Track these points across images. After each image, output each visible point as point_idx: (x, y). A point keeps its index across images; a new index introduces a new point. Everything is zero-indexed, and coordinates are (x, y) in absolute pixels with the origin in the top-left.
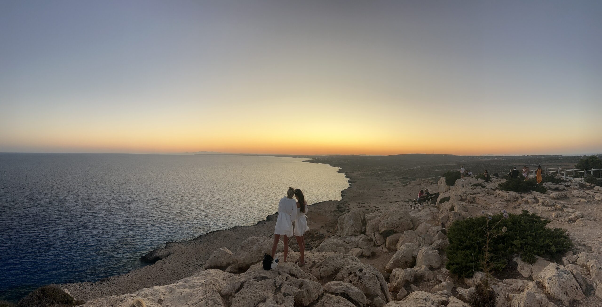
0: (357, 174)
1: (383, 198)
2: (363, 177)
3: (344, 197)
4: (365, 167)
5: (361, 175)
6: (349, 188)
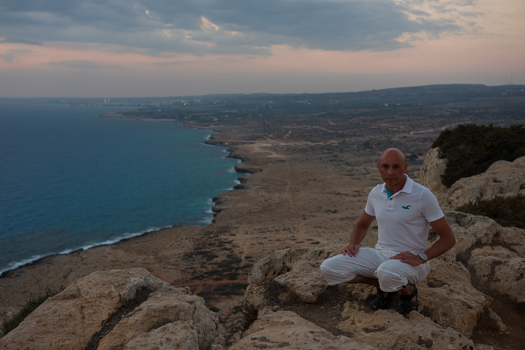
0: (265, 148)
1: (338, 216)
2: (282, 157)
3: (219, 215)
4: (288, 127)
5: (275, 149)
6: (237, 187)
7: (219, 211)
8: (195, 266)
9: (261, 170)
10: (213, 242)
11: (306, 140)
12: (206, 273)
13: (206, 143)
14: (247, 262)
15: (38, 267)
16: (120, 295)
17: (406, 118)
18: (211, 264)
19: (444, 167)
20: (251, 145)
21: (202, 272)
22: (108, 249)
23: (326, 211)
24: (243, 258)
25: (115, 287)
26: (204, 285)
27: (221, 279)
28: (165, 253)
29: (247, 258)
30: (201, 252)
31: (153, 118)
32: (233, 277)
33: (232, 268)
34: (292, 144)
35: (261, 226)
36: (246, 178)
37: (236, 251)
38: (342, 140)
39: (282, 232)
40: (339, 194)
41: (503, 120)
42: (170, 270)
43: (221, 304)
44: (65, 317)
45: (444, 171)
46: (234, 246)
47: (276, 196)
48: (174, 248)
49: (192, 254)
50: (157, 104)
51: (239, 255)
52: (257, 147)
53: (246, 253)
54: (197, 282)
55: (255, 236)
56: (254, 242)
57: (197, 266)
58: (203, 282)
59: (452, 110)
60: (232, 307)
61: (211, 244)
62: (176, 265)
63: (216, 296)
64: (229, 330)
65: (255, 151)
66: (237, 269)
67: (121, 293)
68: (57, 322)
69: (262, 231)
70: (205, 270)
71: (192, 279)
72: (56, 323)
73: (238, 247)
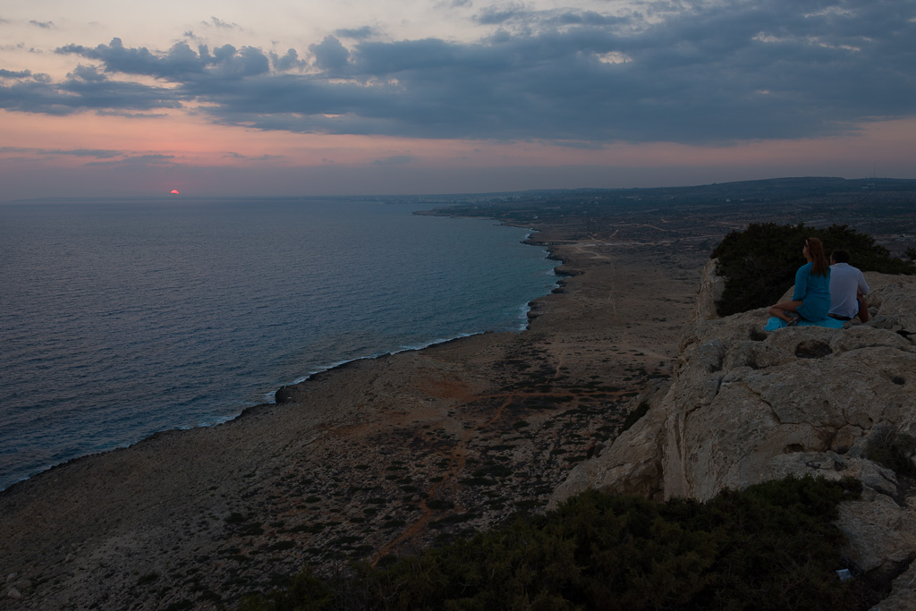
0: (589, 248)
1: (667, 324)
2: (607, 258)
3: (534, 321)
4: (615, 225)
5: (599, 250)
6: (555, 291)
7: (535, 317)
8: (505, 376)
9: (583, 273)
10: (526, 350)
11: (635, 240)
12: (516, 384)
13: (525, 242)
14: (562, 374)
18: (522, 374)
19: (722, 288)
20: (573, 245)
21: (513, 382)
22: (415, 354)
23: (654, 320)
24: (558, 369)
26: (514, 397)
27: (532, 391)
28: (474, 361)
29: (562, 369)
30: (513, 361)
31: (469, 216)
32: (546, 389)
33: (546, 380)
34: (618, 244)
35: (579, 335)
36: (566, 281)
37: (551, 361)
38: (675, 240)
39: (602, 341)
40: (668, 300)
42: (479, 380)
43: (531, 418)
45: (721, 294)
46: (548, 356)
47: (598, 302)
48: (484, 356)
49: (503, 362)
51: (553, 366)
52: (579, 248)
53: (561, 363)
54: (507, 393)
55: (572, 345)
56: (571, 351)
57: (508, 376)
58: (513, 394)
60: (543, 422)
61: (523, 353)
62: (485, 374)
63: (526, 409)
65: (577, 252)
66: (551, 381)
69: (580, 340)
70: (515, 381)
71: (502, 390)
73: (553, 357)
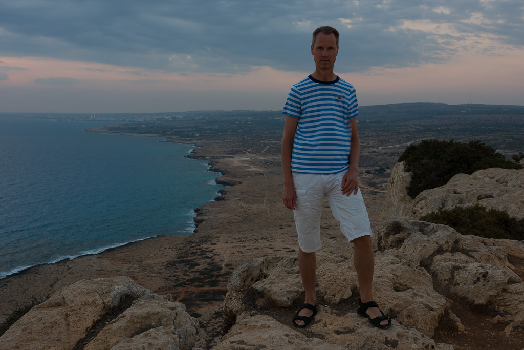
2: (261, 170)
3: (200, 225)
4: (266, 142)
5: (253, 163)
6: (218, 199)
7: (201, 221)
8: (178, 274)
9: (240, 183)
10: (195, 251)
12: (188, 281)
13: (189, 157)
14: (227, 270)
15: (24, 277)
16: (104, 303)
17: (375, 134)
18: (193, 272)
19: (409, 179)
20: (231, 159)
21: (185, 279)
22: (94, 259)
24: (223, 266)
25: (100, 295)
26: (186, 292)
27: (202, 286)
28: (148, 262)
29: (227, 265)
30: (184, 260)
31: (138, 133)
32: (214, 284)
33: (213, 276)
34: (269, 158)
35: (240, 236)
36: (226, 190)
37: (217, 259)
39: (260, 241)
41: (463, 137)
42: (154, 278)
43: (202, 309)
44: (50, 325)
45: (409, 183)
46: (215, 255)
47: (255, 207)
48: (157, 257)
49: (175, 262)
50: (141, 120)
51: (219, 263)
52: (237, 161)
53: (226, 261)
54: (180, 289)
55: (235, 244)
56: (234, 250)
57: (180, 274)
58: (185, 289)
59: (417, 127)
60: (213, 312)
61: (193, 253)
62: (160, 273)
63: (198, 302)
64: (210, 334)
65: (235, 165)
66: (218, 276)
67: (105, 301)
68: (42, 329)
69: (241, 240)
70: (187, 278)
71: (175, 286)
72: (41, 331)
73: (219, 255)
